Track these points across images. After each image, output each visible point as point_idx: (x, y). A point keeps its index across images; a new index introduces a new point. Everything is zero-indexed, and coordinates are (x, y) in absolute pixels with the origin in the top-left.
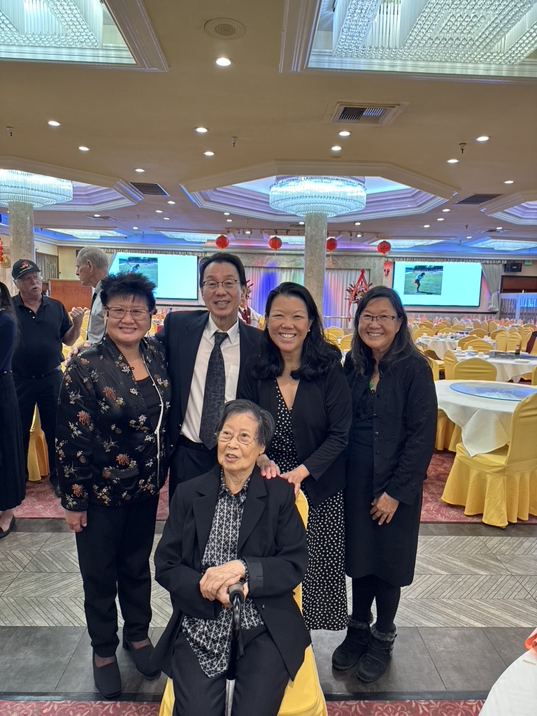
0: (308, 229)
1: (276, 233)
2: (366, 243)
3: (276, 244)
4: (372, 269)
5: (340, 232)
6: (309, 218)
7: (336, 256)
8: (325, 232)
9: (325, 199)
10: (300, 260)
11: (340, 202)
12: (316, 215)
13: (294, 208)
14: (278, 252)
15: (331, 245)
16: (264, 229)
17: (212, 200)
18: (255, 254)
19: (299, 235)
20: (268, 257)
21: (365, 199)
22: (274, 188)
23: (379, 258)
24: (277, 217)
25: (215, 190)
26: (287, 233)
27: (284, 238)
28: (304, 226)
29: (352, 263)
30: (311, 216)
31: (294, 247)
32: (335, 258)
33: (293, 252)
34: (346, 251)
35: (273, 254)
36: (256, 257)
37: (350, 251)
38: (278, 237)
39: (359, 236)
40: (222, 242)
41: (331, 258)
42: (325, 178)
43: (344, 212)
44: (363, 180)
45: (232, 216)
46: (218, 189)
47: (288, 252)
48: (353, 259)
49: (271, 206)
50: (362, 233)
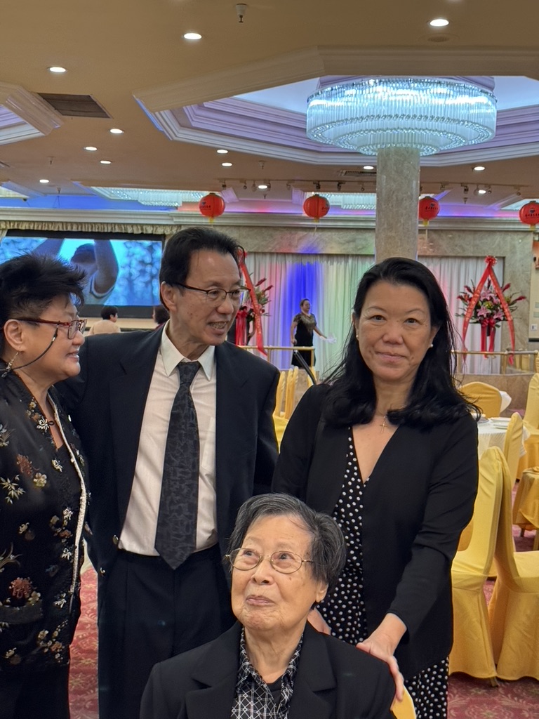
0: (382, 179)
1: (318, 188)
2: (496, 206)
3: (318, 208)
4: (508, 256)
5: (444, 185)
6: (385, 155)
7: (435, 231)
8: (415, 184)
9: (416, 121)
10: (365, 239)
11: (444, 125)
12: (398, 151)
13: (355, 138)
14: (320, 224)
15: (428, 209)
16: (293, 181)
17: (194, 124)
18: (275, 228)
19: (363, 190)
20: (301, 233)
21: (495, 119)
22: (314, 102)
23: (521, 235)
24: (321, 156)
25: (201, 107)
26: (340, 187)
27: (333, 198)
28: (373, 173)
29: (468, 244)
30: (388, 155)
31: (352, 216)
32: (434, 236)
33: (351, 224)
34: (456, 222)
35: (311, 229)
36: (277, 234)
37: (465, 222)
38: (321, 194)
39: (482, 192)
40: (211, 206)
41: (426, 236)
42: (415, 81)
43: (454, 146)
44: (490, 84)
45: (232, 156)
46: (206, 104)
47: (340, 224)
48: (470, 237)
49: (308, 135)
50: (487, 186)
